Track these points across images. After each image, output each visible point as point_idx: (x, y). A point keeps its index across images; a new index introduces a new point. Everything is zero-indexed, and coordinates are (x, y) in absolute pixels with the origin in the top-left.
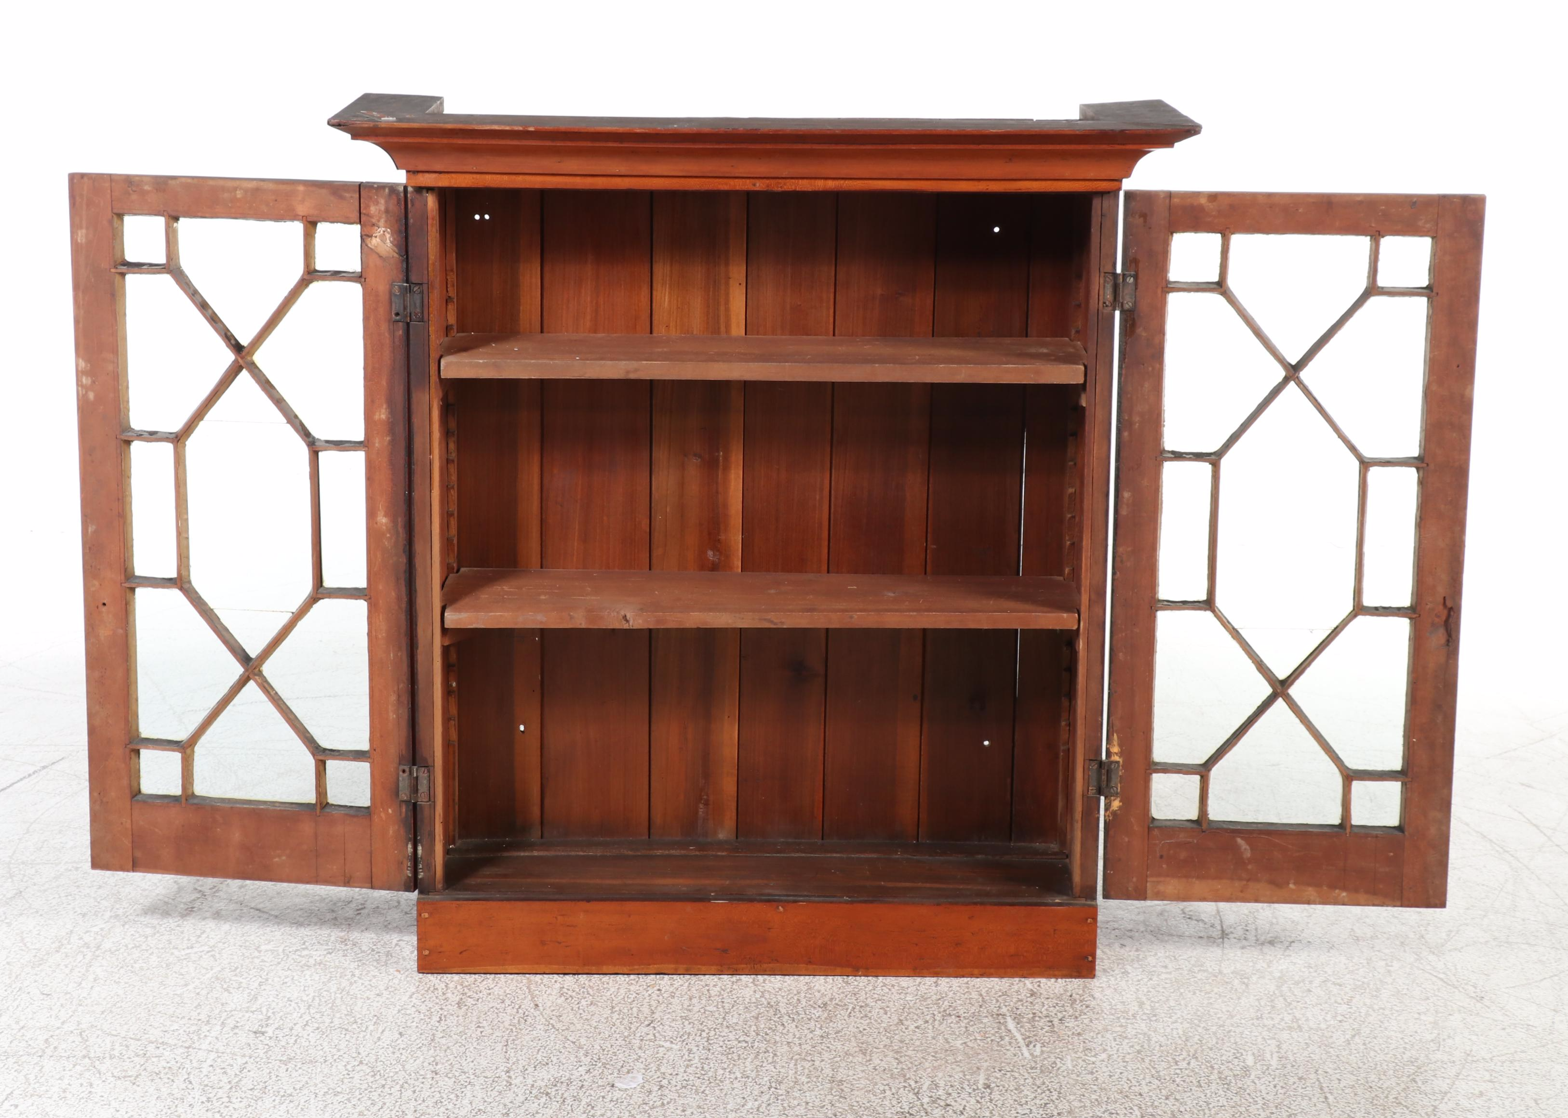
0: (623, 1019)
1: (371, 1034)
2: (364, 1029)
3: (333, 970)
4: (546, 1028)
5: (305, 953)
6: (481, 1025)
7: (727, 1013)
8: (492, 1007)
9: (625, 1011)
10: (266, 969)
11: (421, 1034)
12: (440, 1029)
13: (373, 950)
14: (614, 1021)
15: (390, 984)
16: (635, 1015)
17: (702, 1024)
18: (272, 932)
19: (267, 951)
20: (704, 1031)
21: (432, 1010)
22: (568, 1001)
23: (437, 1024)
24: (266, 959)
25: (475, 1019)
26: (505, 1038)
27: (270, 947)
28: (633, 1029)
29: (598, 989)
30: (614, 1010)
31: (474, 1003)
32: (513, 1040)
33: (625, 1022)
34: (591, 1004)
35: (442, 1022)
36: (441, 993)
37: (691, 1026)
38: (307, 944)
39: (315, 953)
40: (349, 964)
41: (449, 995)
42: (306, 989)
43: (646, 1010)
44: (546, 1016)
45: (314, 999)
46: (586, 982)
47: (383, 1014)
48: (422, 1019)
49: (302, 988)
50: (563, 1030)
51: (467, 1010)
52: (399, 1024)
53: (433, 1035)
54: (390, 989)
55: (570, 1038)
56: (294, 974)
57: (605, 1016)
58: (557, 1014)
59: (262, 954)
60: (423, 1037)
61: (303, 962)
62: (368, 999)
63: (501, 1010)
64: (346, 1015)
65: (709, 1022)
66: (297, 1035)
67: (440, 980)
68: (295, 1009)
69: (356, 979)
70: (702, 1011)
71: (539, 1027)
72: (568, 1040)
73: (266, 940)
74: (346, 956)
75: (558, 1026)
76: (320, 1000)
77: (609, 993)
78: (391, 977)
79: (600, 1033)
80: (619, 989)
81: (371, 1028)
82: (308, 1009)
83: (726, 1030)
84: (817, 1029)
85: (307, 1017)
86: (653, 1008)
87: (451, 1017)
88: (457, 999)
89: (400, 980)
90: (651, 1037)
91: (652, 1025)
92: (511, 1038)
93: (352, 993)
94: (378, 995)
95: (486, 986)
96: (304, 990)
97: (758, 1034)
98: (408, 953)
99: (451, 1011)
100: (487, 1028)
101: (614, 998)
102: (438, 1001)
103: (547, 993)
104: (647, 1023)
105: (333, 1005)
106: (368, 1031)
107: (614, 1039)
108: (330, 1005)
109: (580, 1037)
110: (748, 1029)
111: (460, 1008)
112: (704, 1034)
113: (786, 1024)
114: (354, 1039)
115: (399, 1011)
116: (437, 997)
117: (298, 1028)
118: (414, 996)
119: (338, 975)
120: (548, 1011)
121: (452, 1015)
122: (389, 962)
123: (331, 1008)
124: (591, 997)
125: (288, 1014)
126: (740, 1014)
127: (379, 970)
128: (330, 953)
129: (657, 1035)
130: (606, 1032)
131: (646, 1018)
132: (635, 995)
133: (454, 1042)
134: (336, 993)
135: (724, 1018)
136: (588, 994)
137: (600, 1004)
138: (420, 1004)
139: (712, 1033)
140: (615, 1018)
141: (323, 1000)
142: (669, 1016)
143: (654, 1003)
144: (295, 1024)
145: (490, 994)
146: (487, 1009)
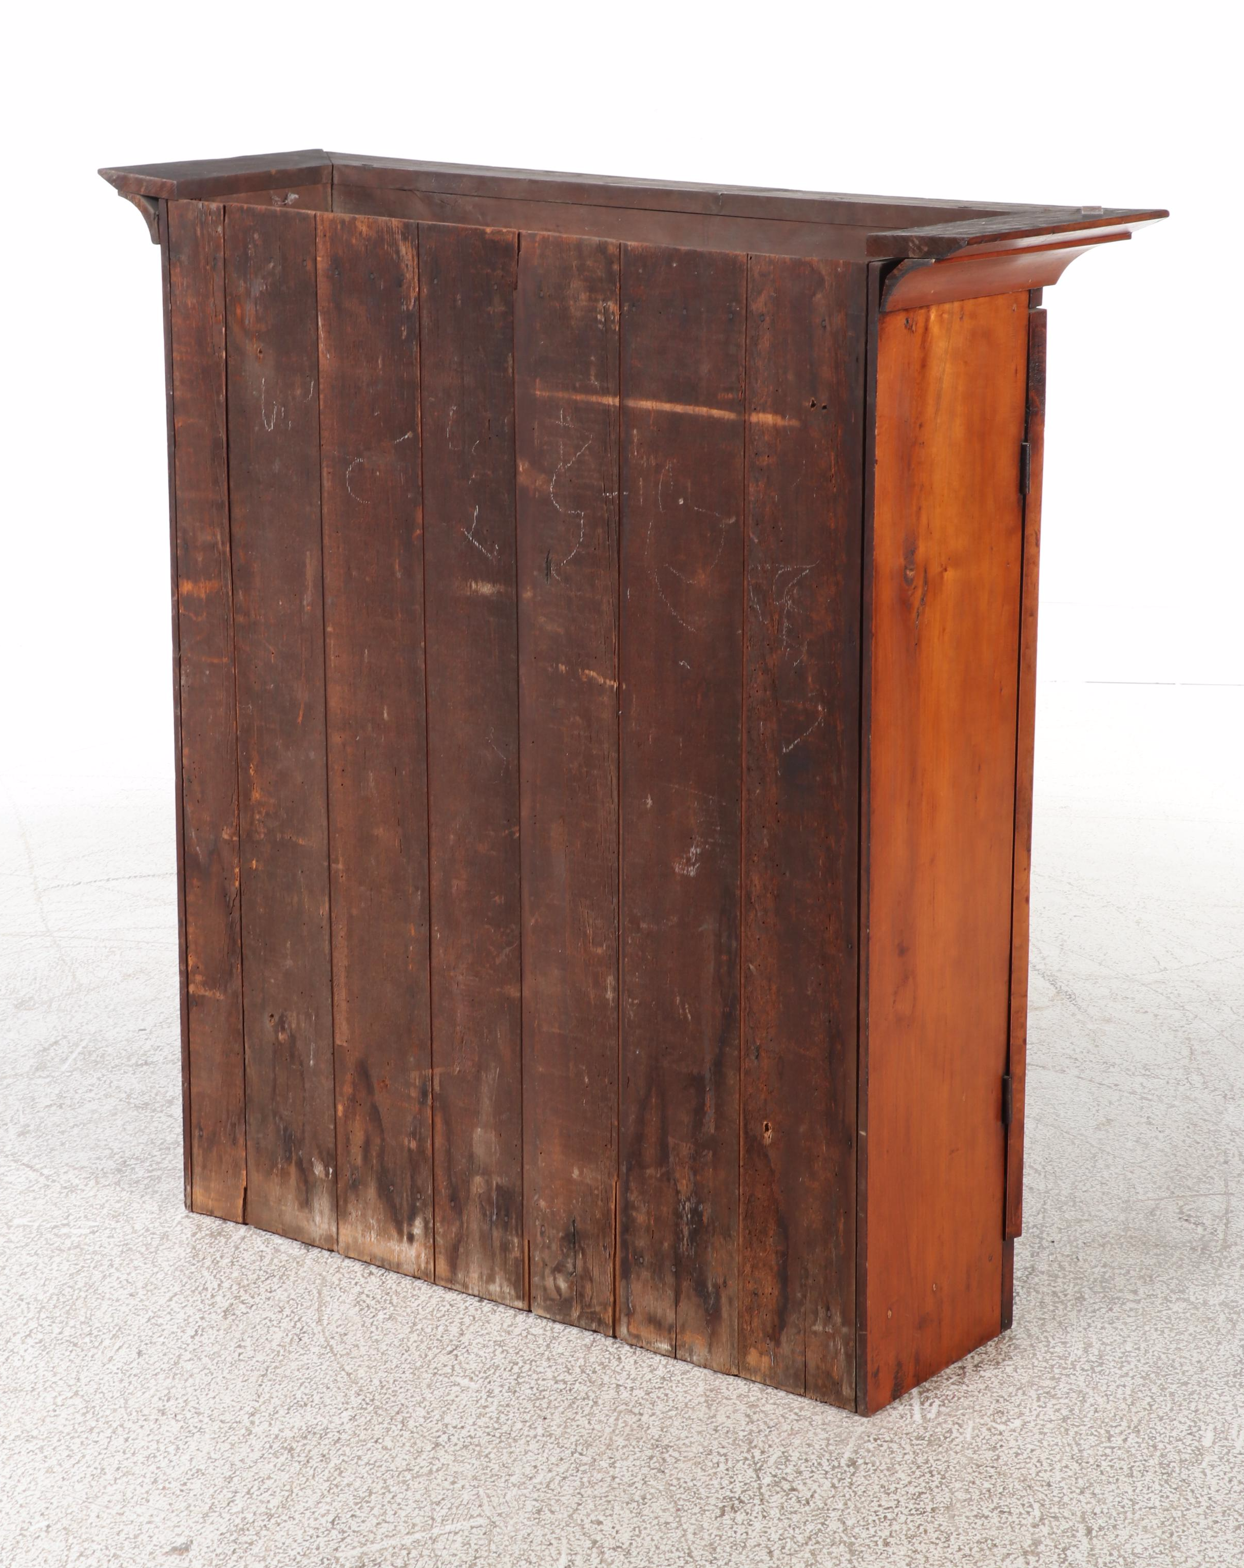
0: (422, 1342)
1: (103, 1352)
2: (96, 1344)
3: (89, 1257)
4: (322, 1351)
5: (65, 1230)
6: (243, 1344)
7: (554, 1338)
8: (265, 1319)
9: (428, 1330)
10: (8, 1251)
11: (165, 1355)
12: (191, 1348)
13: (148, 1230)
14: (409, 1344)
15: (152, 1280)
16: (439, 1337)
17: (517, 1353)
18: (35, 1199)
19: (18, 1226)
20: (517, 1364)
21: (191, 1320)
22: (363, 1312)
23: (190, 1341)
24: (13, 1238)
25: (238, 1335)
26: (265, 1365)
27: (24, 1221)
28: (430, 1356)
29: (404, 1297)
30: (415, 1328)
31: (245, 1311)
32: (276, 1367)
33: (423, 1346)
34: (389, 1319)
35: (197, 1338)
36: (209, 1296)
37: (503, 1356)
38: (71, 1218)
39: (75, 1231)
40: (112, 1249)
41: (218, 1298)
42: (47, 1283)
43: (454, 1330)
44: (327, 1334)
45: (51, 1298)
46: (394, 1287)
47: (129, 1323)
48: (173, 1333)
49: (42, 1282)
50: (341, 1356)
51: (233, 1320)
52: (143, 1338)
53: (179, 1356)
54: (149, 1288)
55: (347, 1368)
56: (40, 1261)
57: (400, 1336)
58: (343, 1332)
59: (12, 1230)
60: (166, 1359)
61: (56, 1245)
62: (118, 1300)
63: (275, 1323)
64: (82, 1323)
65: (528, 1351)
66: (12, 1351)
67: (215, 1276)
68: (22, 1312)
69: (113, 1270)
70: (524, 1333)
71: (313, 1350)
72: (344, 1370)
73: (24, 1211)
74: (113, 1237)
75: (339, 1349)
76: (58, 1299)
77: (417, 1303)
78: (156, 1270)
79: (386, 1362)
80: (431, 1297)
81: (107, 1343)
82: (39, 1312)
83: (545, 1364)
84: (661, 1366)
85: (33, 1325)
86: (464, 1327)
87: (210, 1331)
88: (227, 1304)
89: (166, 1274)
90: (448, 1370)
91: (455, 1352)
92: (274, 1365)
93: (99, 1292)
94: (131, 1295)
95: (268, 1288)
96: (44, 1285)
97: (583, 1372)
98: (189, 1235)
99: (213, 1322)
100: (248, 1349)
101: (420, 1310)
102: (201, 1306)
103: (341, 1300)
104: (449, 1349)
105: (71, 1308)
106: (101, 1347)
107: (401, 1371)
108: (68, 1308)
109: (359, 1366)
110: (573, 1363)
111: (225, 1317)
112: (516, 1369)
113: (623, 1358)
114: (80, 1358)
115: (149, 1320)
116: (202, 1301)
117: (17, 1340)
118: (175, 1299)
119: (92, 1265)
120: (332, 1327)
121: (212, 1328)
122: (161, 1248)
123: (68, 1312)
124: (392, 1308)
125: (11, 1319)
126: (569, 1341)
127: (146, 1258)
128: (93, 1232)
129: (456, 1368)
130: (395, 1361)
131: (451, 1341)
132: (448, 1307)
133: (201, 1367)
134: (80, 1290)
135: (548, 1346)
136: (391, 1303)
137: (400, 1319)
138: (178, 1310)
139: (527, 1367)
140: (412, 1340)
141: (62, 1300)
142: (480, 1340)
143: (467, 1320)
144: (14, 1334)
145: (269, 1299)
146: (258, 1320)
